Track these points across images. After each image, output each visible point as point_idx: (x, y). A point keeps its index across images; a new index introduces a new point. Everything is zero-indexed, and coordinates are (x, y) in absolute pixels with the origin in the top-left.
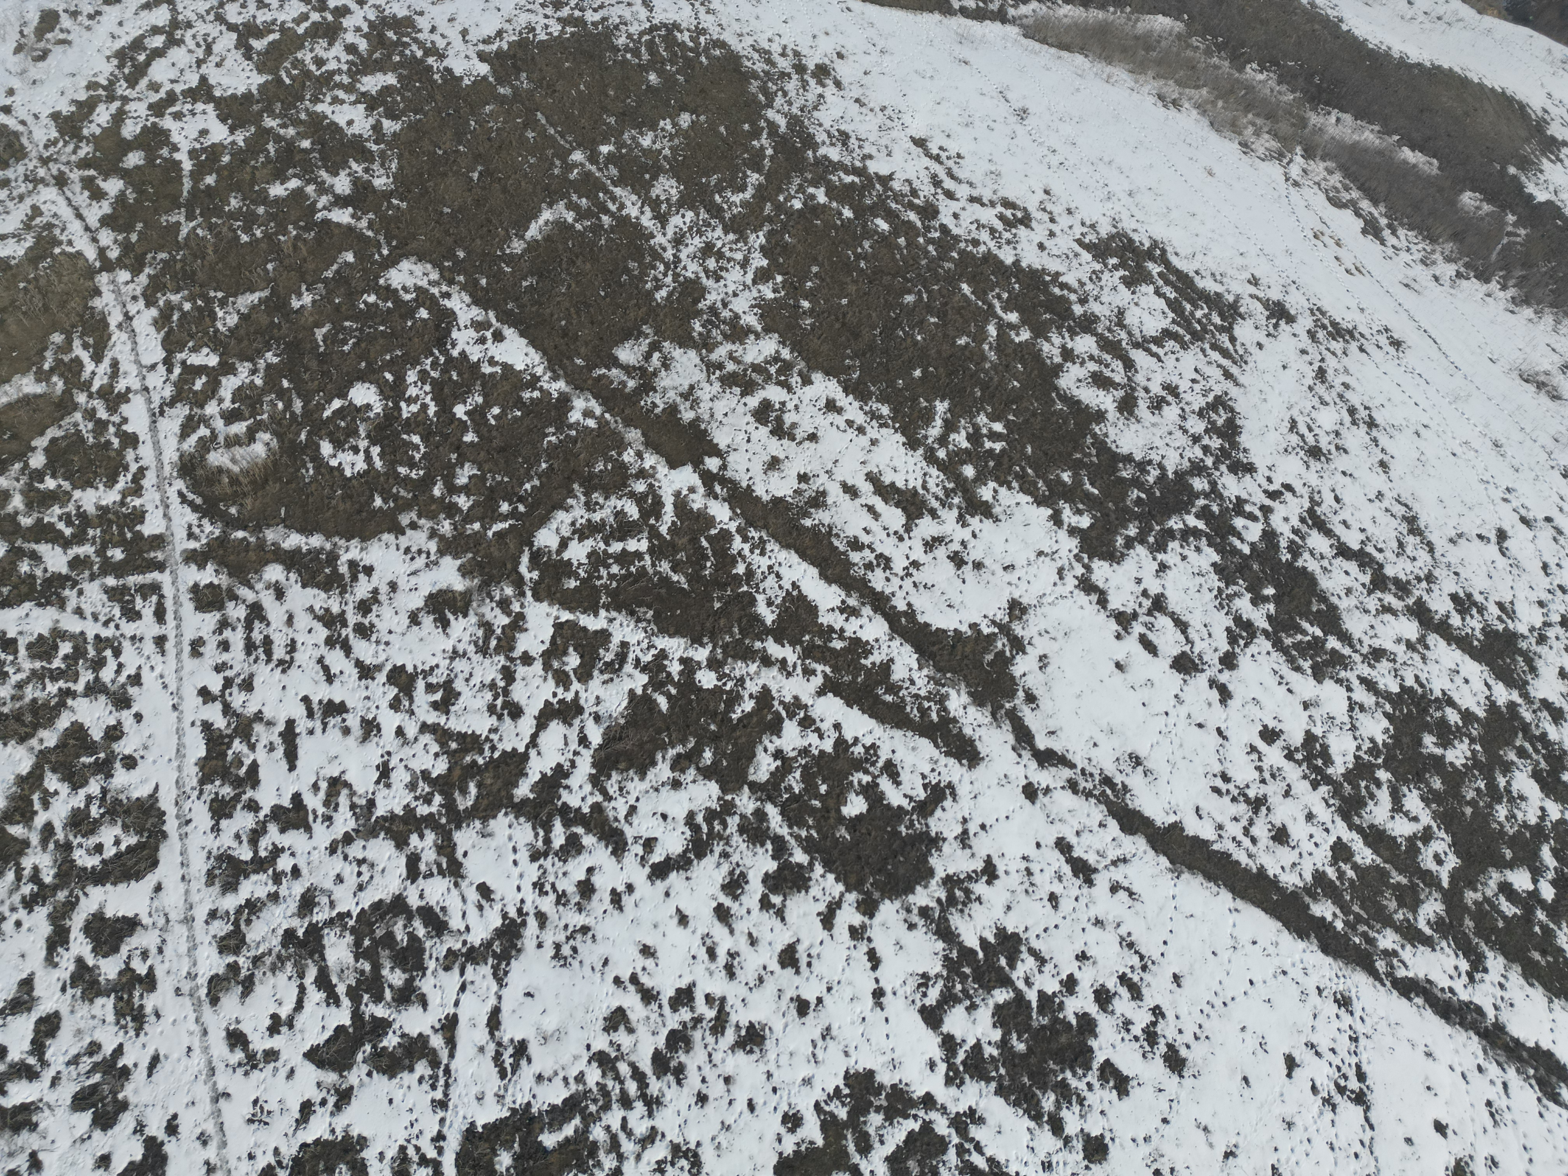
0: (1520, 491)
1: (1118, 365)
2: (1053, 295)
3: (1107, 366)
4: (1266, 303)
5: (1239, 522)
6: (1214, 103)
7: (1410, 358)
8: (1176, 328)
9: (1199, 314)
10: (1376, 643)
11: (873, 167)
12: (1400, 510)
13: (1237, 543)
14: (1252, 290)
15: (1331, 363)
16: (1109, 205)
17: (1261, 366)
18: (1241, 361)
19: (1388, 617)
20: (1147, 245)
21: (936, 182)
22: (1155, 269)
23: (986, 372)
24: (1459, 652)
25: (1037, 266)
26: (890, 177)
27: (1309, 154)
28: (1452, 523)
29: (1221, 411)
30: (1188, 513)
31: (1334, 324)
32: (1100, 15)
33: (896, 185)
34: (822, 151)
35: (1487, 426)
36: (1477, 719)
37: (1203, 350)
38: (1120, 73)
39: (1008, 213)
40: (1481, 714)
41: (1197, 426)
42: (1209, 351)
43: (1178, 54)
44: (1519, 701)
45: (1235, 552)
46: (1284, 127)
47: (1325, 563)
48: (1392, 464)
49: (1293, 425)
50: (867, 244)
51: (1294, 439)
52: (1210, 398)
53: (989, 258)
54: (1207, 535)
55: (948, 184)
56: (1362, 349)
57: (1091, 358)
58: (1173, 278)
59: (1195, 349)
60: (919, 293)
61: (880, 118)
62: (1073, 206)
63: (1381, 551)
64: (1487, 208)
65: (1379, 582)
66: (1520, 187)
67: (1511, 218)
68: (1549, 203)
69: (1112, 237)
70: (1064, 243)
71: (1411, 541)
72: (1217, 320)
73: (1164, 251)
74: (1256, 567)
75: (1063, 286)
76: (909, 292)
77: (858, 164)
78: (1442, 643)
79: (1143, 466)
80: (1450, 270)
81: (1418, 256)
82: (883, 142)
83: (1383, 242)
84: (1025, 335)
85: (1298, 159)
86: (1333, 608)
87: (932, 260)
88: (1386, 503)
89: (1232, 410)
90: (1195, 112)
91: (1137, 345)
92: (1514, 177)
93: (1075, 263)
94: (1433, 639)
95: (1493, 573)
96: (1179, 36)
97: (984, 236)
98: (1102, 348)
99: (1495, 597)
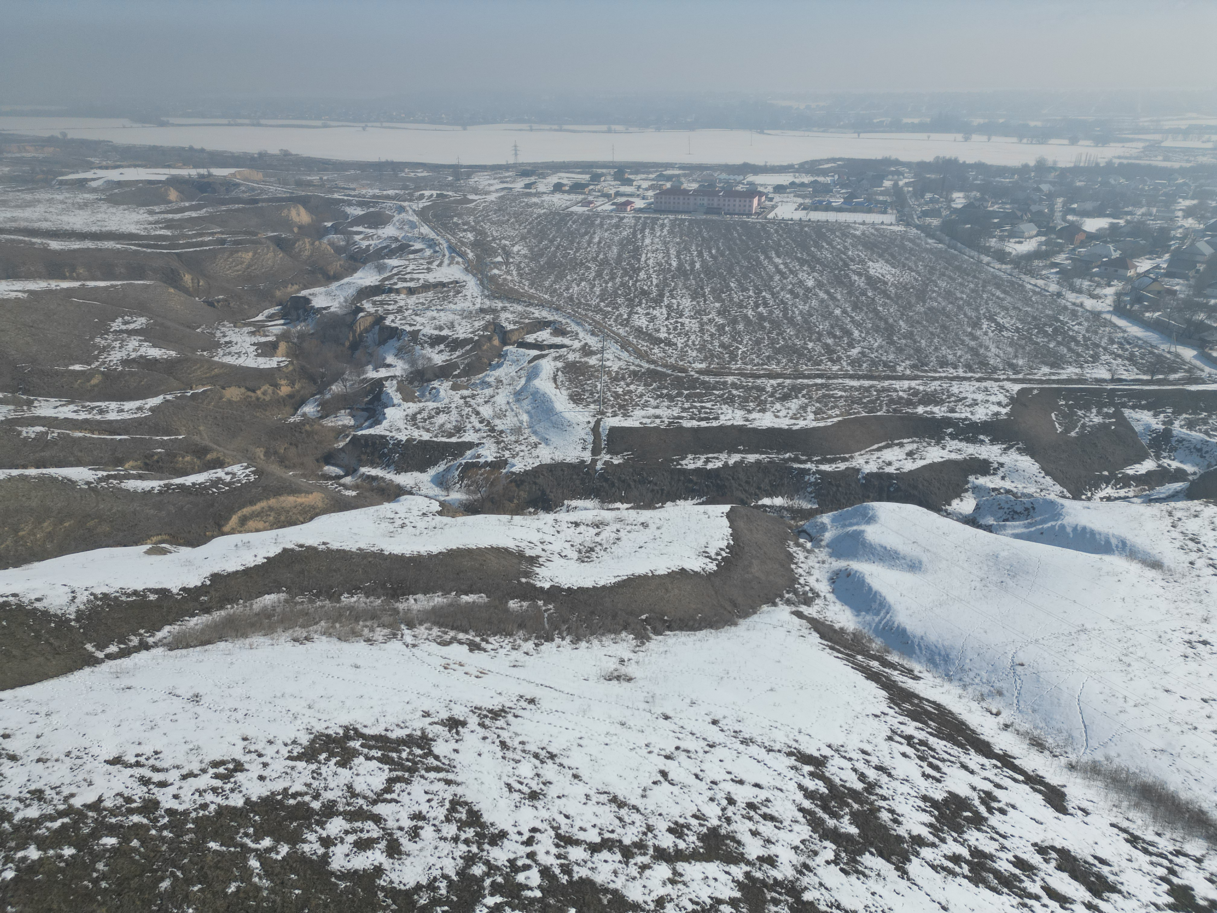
0: (653, 742)
1: (370, 825)
2: (291, 806)
3: (362, 831)
4: (442, 723)
5: (521, 878)
6: (333, 627)
7: (545, 704)
8: (395, 774)
9: (404, 755)
10: (654, 896)
11: (77, 803)
12: (604, 798)
13: (529, 893)
14: (428, 720)
15: (505, 735)
16: (299, 722)
17: (465, 763)
18: (451, 768)
19: (648, 872)
20: (341, 732)
21: (145, 781)
22: (356, 744)
23: (267, 899)
24: (698, 864)
25: (265, 793)
26: (100, 800)
27: (411, 625)
28: (635, 786)
29: (460, 809)
30: (484, 897)
31: (491, 711)
32: (223, 613)
33: (108, 804)
34: (18, 817)
35: (610, 717)
36: (738, 900)
37: (422, 777)
38: (257, 639)
39: (221, 770)
40: (738, 895)
41: (450, 830)
42: (426, 775)
43: (292, 611)
44: (748, 869)
45: (533, 901)
46: (386, 619)
47: (590, 865)
48: (581, 773)
49: (509, 786)
50: (100, 866)
51: (516, 796)
52: (447, 805)
53: (222, 811)
54: (507, 904)
55: (157, 777)
56: (516, 716)
57: (347, 832)
58: (372, 743)
59: (416, 779)
60: (173, 874)
61: (68, 762)
62: (271, 737)
63: (613, 832)
64: (525, 604)
65: (627, 853)
66: (534, 586)
67: (541, 603)
68: (552, 586)
69: (313, 742)
70: (279, 765)
71: (623, 812)
72: (419, 752)
73: (355, 730)
74: (552, 901)
75: (295, 795)
76: (162, 879)
77: (61, 807)
78: (686, 865)
79: (431, 886)
80: (529, 646)
81: (509, 647)
82: (80, 778)
83: (485, 651)
84: (284, 849)
85: (406, 632)
86: (615, 892)
87: (171, 841)
88: (594, 799)
89: (466, 803)
90: (324, 638)
91: (375, 802)
92: (527, 583)
93: (295, 774)
94: (681, 866)
95: (677, 800)
96: (286, 601)
97: (209, 797)
98: (350, 821)
99: (688, 814)
